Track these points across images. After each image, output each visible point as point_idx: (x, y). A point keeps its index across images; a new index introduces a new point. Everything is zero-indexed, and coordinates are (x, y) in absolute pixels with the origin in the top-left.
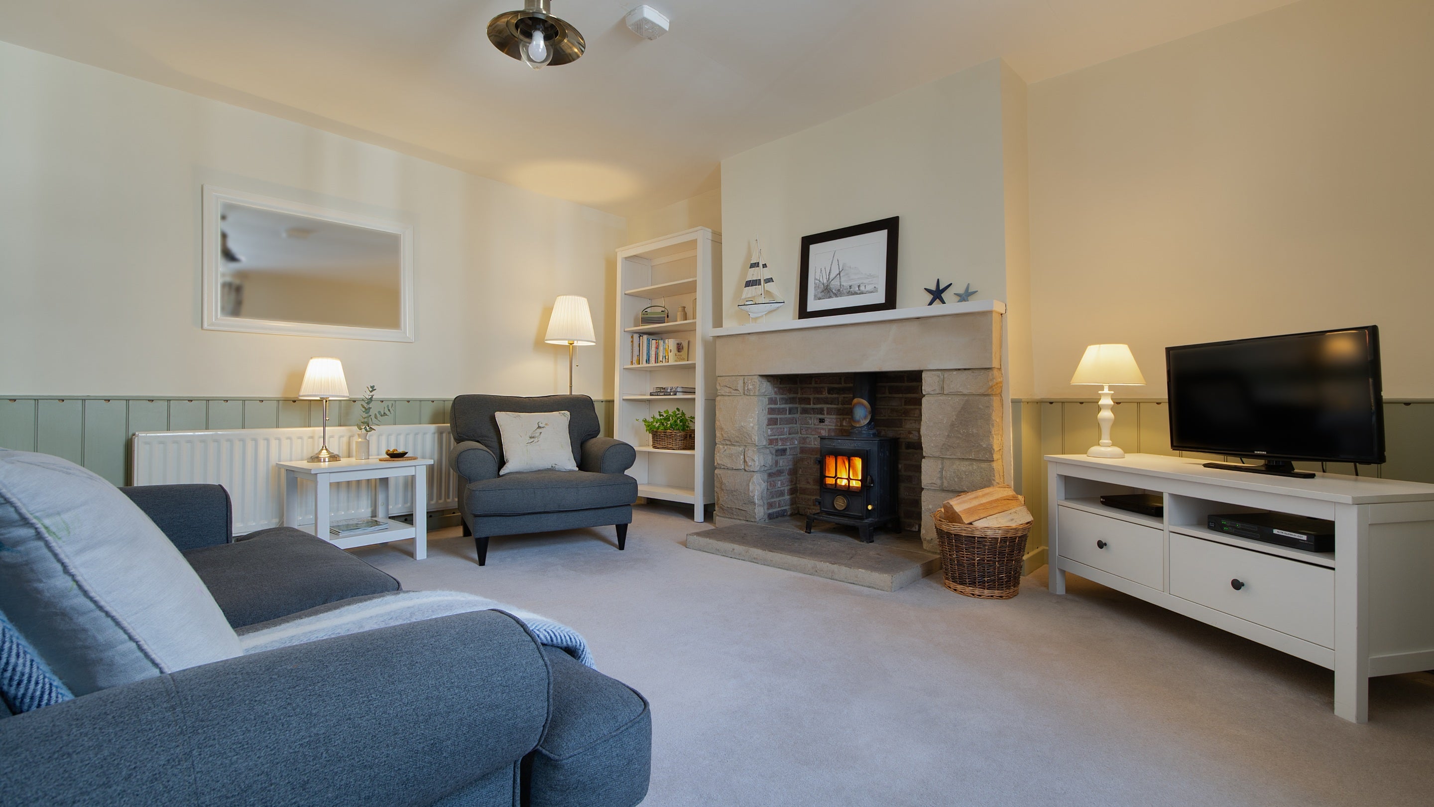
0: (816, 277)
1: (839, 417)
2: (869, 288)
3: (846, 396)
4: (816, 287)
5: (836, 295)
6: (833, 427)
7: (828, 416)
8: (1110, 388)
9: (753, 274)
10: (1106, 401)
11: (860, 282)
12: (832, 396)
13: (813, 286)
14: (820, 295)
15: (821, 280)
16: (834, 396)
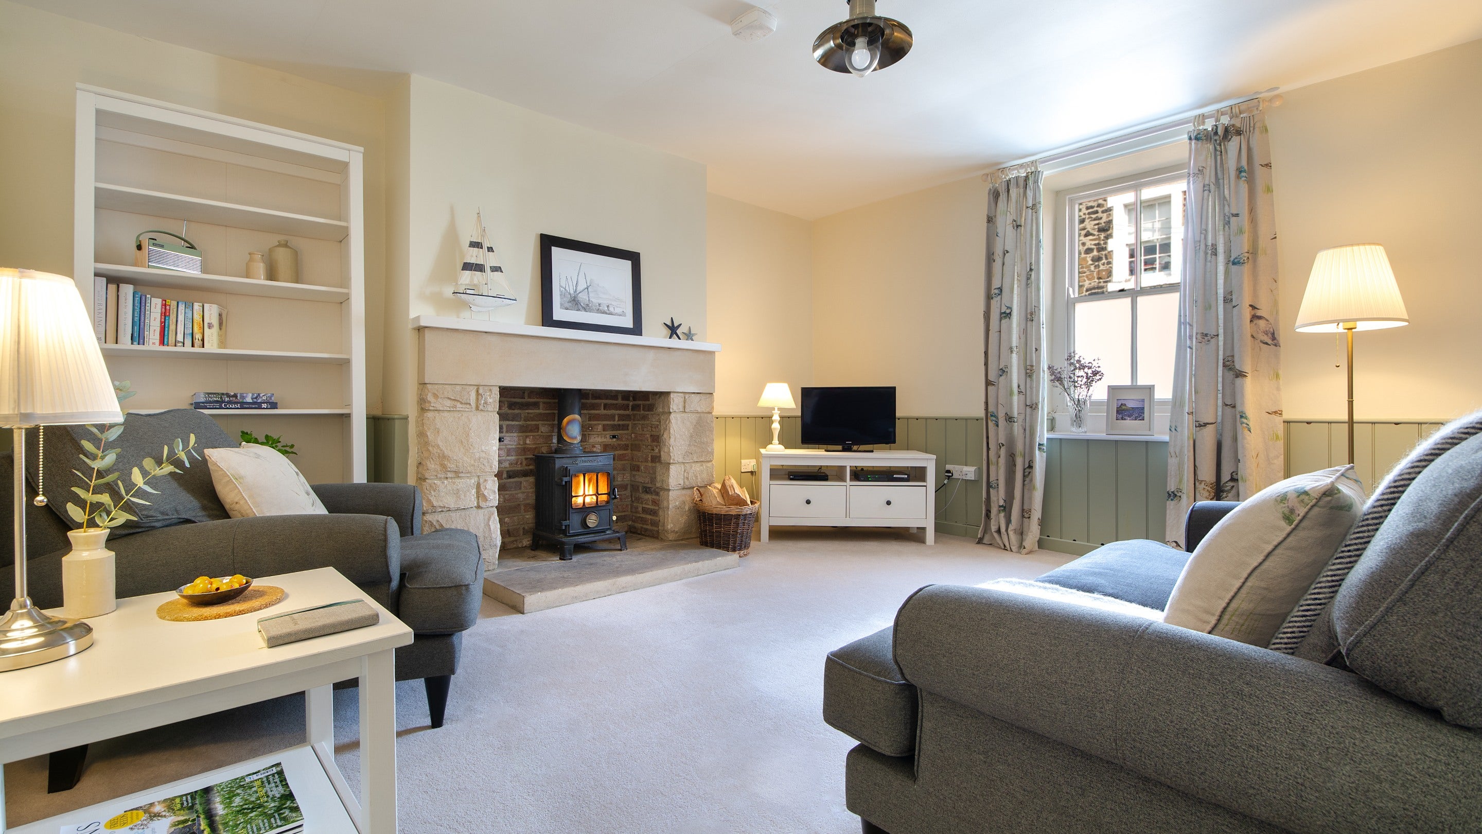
0: (562, 285)
1: (520, 434)
2: (618, 310)
3: (530, 411)
4: (562, 295)
5: (585, 310)
6: (514, 447)
7: (507, 435)
8: (779, 409)
9: (474, 256)
10: (776, 417)
11: (609, 302)
12: (513, 411)
13: (559, 293)
14: (567, 305)
15: (567, 288)
16: (516, 411)
